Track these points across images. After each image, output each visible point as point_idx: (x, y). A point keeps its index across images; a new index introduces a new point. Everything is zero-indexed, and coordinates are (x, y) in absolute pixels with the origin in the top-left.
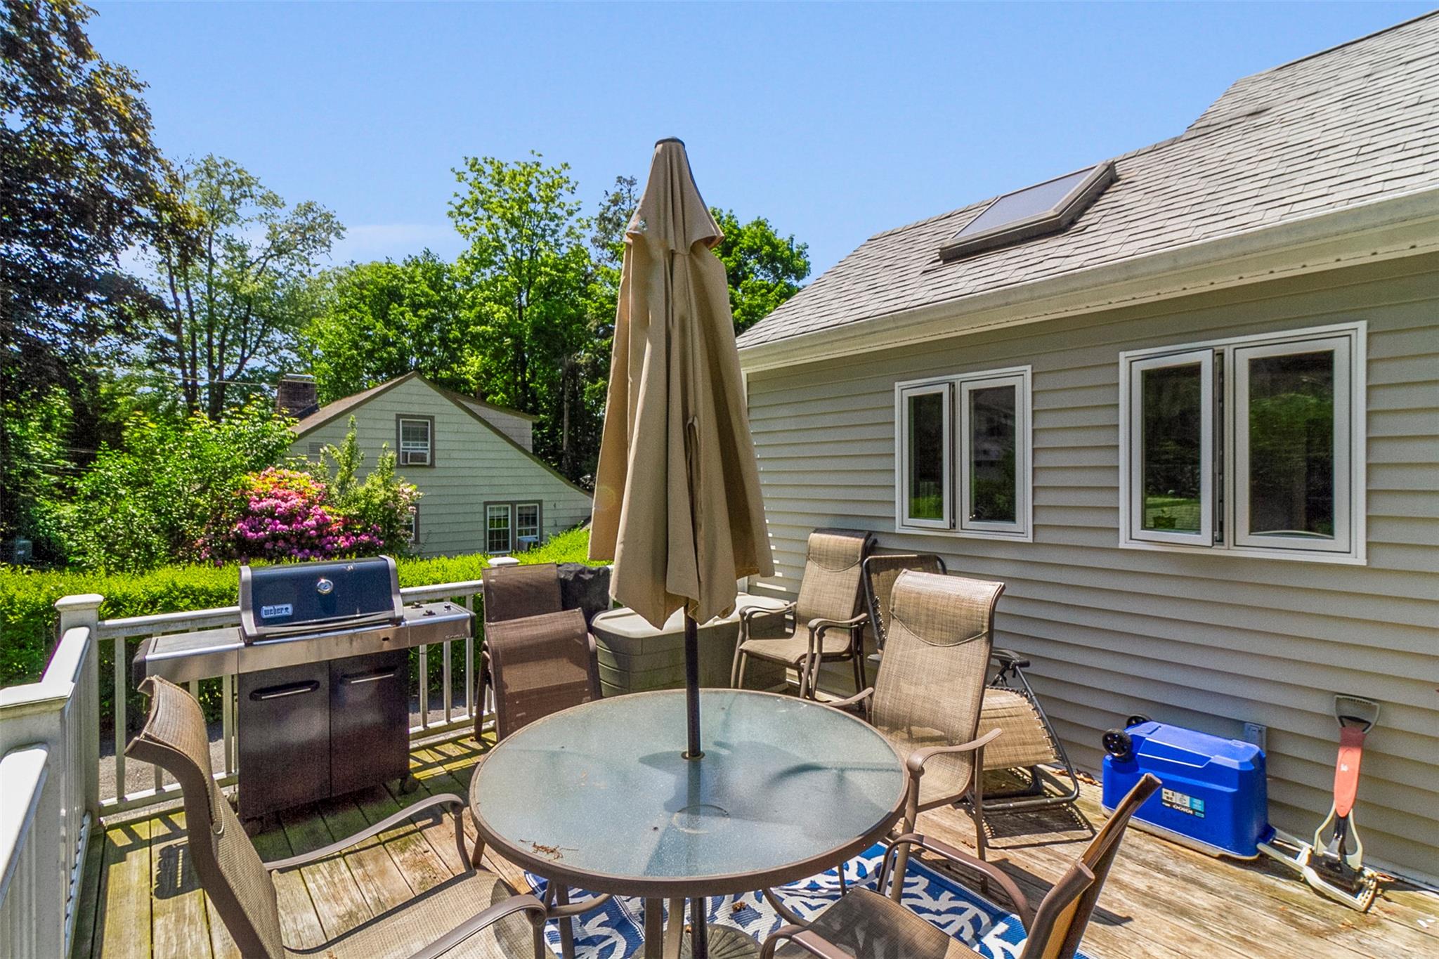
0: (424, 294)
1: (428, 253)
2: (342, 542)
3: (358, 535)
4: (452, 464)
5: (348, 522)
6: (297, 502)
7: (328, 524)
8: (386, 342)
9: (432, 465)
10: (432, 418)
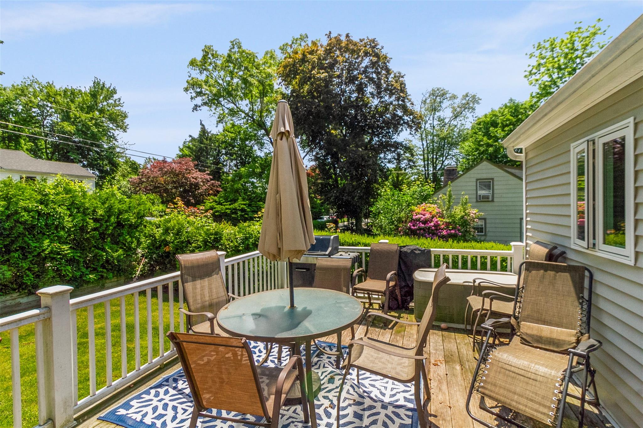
0: (508, 120)
1: (511, 100)
2: (444, 233)
3: (450, 230)
4: (503, 200)
5: (448, 224)
6: (428, 216)
7: (438, 225)
8: (489, 145)
9: (493, 201)
10: (493, 179)
